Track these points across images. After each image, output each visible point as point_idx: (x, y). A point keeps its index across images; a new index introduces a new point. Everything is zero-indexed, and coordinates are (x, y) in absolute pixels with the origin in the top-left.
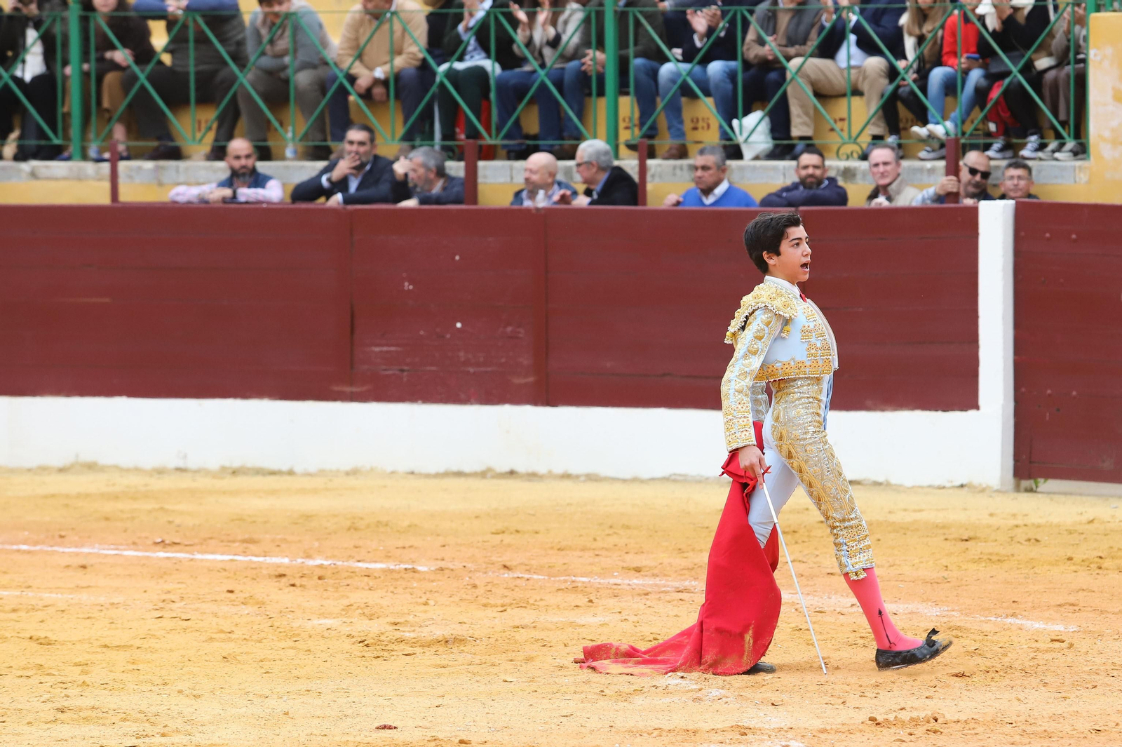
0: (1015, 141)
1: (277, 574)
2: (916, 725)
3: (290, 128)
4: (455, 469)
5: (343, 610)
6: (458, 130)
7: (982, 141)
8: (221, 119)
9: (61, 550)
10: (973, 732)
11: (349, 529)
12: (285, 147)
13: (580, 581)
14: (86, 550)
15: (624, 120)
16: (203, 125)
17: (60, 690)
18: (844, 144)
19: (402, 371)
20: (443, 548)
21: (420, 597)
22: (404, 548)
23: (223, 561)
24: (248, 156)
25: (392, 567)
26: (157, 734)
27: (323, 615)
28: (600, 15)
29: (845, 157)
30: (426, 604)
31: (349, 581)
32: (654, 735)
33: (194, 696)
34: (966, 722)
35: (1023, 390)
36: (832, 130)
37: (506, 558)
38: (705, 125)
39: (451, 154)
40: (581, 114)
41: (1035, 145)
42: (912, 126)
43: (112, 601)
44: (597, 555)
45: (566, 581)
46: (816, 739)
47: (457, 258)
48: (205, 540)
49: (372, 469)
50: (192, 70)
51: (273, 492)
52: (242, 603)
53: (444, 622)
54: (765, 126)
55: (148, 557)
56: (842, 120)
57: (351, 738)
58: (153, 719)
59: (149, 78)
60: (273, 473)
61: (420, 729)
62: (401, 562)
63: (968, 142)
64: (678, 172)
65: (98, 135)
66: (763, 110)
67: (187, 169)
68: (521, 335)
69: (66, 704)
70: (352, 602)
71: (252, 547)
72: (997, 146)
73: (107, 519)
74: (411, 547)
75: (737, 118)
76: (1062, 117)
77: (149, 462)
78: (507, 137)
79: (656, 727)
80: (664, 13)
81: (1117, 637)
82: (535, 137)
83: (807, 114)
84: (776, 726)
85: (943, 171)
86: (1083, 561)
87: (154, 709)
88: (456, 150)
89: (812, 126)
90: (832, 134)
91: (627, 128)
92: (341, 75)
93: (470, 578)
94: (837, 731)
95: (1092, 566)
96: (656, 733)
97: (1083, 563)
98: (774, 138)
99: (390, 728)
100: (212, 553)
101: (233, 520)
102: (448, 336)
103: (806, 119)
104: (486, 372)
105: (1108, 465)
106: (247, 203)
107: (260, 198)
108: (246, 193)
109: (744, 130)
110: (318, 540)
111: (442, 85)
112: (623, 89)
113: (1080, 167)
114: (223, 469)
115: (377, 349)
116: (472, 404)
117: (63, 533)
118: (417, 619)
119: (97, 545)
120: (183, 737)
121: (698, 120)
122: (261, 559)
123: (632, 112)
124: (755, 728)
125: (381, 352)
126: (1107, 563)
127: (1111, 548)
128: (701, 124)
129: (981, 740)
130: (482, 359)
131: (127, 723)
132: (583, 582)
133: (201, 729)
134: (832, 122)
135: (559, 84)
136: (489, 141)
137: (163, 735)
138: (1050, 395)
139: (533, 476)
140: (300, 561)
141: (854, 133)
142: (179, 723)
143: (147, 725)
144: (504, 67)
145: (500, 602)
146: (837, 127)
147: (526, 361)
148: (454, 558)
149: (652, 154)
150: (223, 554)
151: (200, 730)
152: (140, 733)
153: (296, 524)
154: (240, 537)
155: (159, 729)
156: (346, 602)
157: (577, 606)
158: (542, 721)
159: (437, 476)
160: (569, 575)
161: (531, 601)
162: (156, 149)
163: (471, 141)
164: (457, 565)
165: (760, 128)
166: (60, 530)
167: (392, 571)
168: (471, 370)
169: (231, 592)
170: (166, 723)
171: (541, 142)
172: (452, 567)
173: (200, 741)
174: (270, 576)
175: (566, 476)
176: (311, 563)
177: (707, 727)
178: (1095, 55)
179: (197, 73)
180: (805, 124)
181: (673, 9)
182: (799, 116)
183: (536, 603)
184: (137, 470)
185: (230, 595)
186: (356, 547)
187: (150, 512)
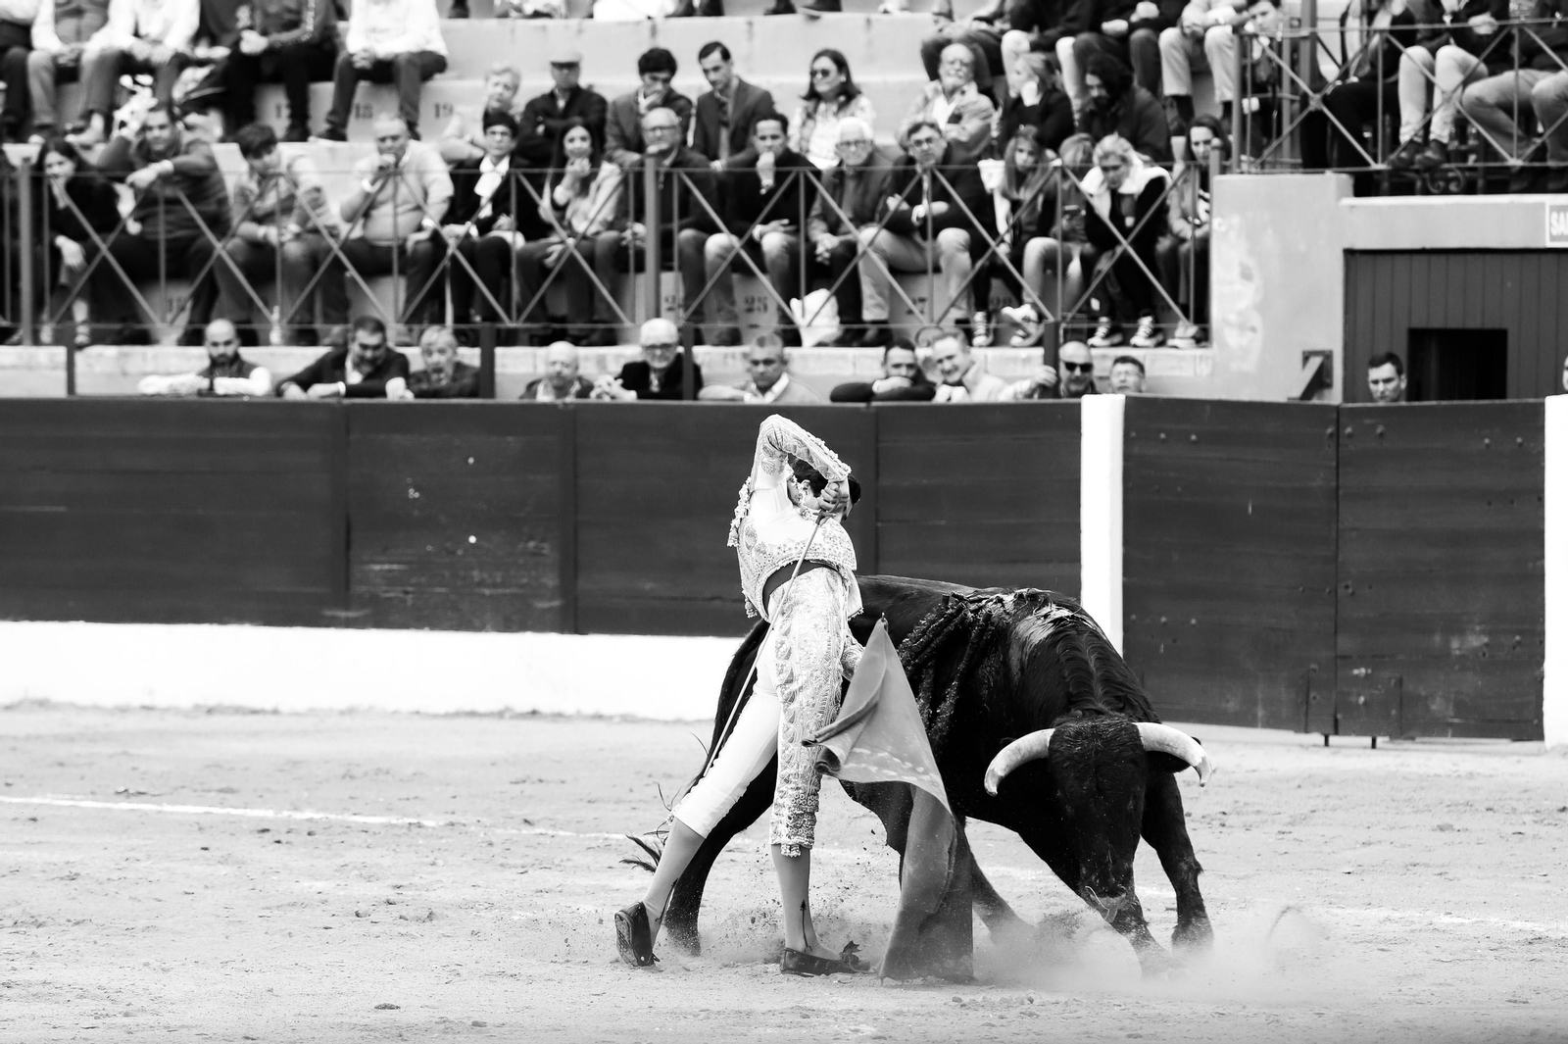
0: (1125, 325)
1: (260, 828)
2: (1008, 1007)
3: (277, 309)
4: (468, 708)
5: (336, 871)
6: (472, 311)
7: (1085, 326)
8: (196, 297)
9: (7, 799)
10: (1075, 1015)
11: (344, 777)
12: (268, 332)
13: (612, 839)
14: (36, 800)
15: (667, 300)
16: (175, 304)
17: (6, 962)
18: (924, 329)
19: (407, 593)
20: (454, 800)
21: (427, 857)
22: (408, 799)
23: (196, 814)
24: (227, 343)
25: (394, 821)
26: (120, 1013)
27: (313, 877)
28: (639, 177)
29: (925, 344)
30: (433, 864)
31: (343, 838)
32: (700, 1017)
33: (162, 969)
34: (1066, 1003)
35: (1134, 617)
36: (910, 312)
37: (527, 812)
38: (762, 307)
39: (463, 339)
40: (616, 293)
41: (1149, 331)
42: (1004, 306)
43: (67, 859)
44: (634, 808)
45: (597, 839)
46: (891, 1022)
47: (471, 461)
48: (175, 789)
49: (370, 709)
50: (162, 237)
51: (255, 734)
52: (219, 862)
53: (455, 885)
54: (832, 306)
55: (109, 810)
56: (922, 300)
57: (346, 1020)
58: (114, 996)
59: (112, 249)
60: (254, 712)
61: (426, 1009)
62: (405, 816)
63: (1070, 326)
64: (730, 361)
65: (52, 316)
66: (829, 288)
67: (155, 357)
68: (545, 552)
69: (13, 978)
70: (347, 862)
71: (228, 796)
72: (1102, 331)
73: (61, 764)
74: (416, 798)
75: (799, 298)
76: (1182, 299)
77: (109, 700)
78: (529, 319)
79: (703, 1008)
80: (715, 175)
81: (1243, 905)
82: (563, 320)
83: (880, 294)
84: (845, 1007)
85: (1040, 360)
86: (1203, 817)
87: (115, 985)
88: (471, 334)
89: (887, 308)
90: (910, 317)
91: (670, 309)
92: (335, 245)
93: (485, 834)
94: (915, 1014)
95: (1214, 822)
96: (703, 1014)
97: (1203, 820)
98: (842, 322)
99: (391, 1007)
100: (184, 804)
101: (208, 767)
102: (460, 552)
103: (879, 300)
104: (505, 595)
105: (1232, 705)
106: (226, 396)
107: (241, 390)
108: (225, 385)
109: (807, 312)
110: (307, 789)
111: (454, 258)
112: (665, 264)
113: (1201, 357)
114: (197, 707)
115: (377, 567)
116: (487, 631)
117: (9, 781)
118: (422, 882)
119: (49, 795)
120: (150, 1017)
121: (753, 300)
122: (240, 812)
123: (677, 291)
124: (819, 1010)
125: (381, 571)
126: (1230, 820)
127: (1236, 802)
128: (756, 305)
129: (1085, 1025)
130: (499, 580)
131: (85, 1001)
132: (618, 840)
133: (170, 1007)
134: (910, 303)
135: (590, 258)
136: (509, 324)
137: (126, 1015)
138: (1165, 624)
139: (559, 716)
140: (286, 813)
141: (936, 317)
142: (144, 1002)
143: (108, 1003)
144: (528, 238)
145: (520, 862)
146: (915, 309)
147: (551, 581)
148: (466, 812)
149: (699, 341)
150: (196, 805)
151: (169, 1009)
152: (99, 1013)
153: (281, 771)
154: (217, 786)
155: (122, 1008)
156: (341, 862)
157: (610, 867)
158: (570, 1001)
159: (447, 716)
160: (600, 832)
161: (557, 862)
162: (120, 332)
163: (487, 324)
164: (470, 819)
165: (824, 311)
166: (6, 777)
167: (394, 826)
168: (487, 592)
169: (206, 849)
170: (130, 1000)
171: (569, 326)
172: (464, 821)
173: (170, 1022)
174: (251, 832)
175: (598, 717)
176: (299, 816)
177: (764, 1008)
178: (1220, 225)
179: (168, 241)
180: (878, 305)
181: (726, 169)
182: (871, 297)
183: (562, 864)
184: (96, 708)
185: (204, 852)
186: (351, 798)
187: (111, 756)
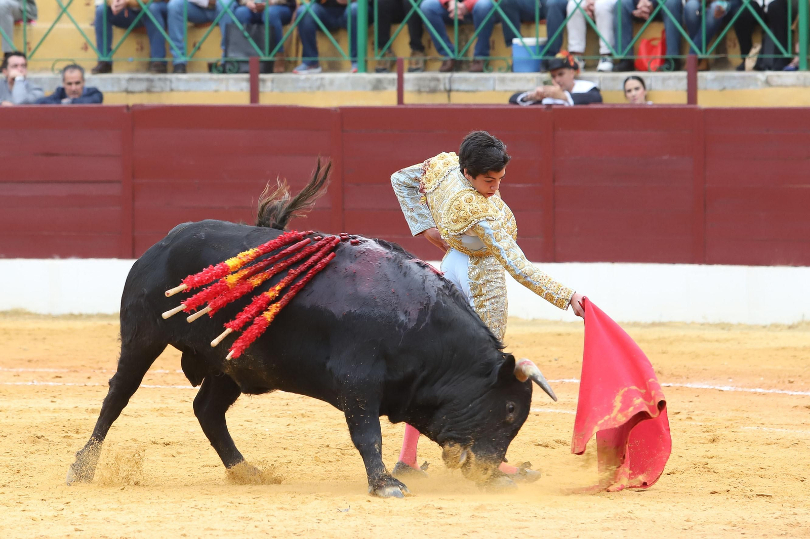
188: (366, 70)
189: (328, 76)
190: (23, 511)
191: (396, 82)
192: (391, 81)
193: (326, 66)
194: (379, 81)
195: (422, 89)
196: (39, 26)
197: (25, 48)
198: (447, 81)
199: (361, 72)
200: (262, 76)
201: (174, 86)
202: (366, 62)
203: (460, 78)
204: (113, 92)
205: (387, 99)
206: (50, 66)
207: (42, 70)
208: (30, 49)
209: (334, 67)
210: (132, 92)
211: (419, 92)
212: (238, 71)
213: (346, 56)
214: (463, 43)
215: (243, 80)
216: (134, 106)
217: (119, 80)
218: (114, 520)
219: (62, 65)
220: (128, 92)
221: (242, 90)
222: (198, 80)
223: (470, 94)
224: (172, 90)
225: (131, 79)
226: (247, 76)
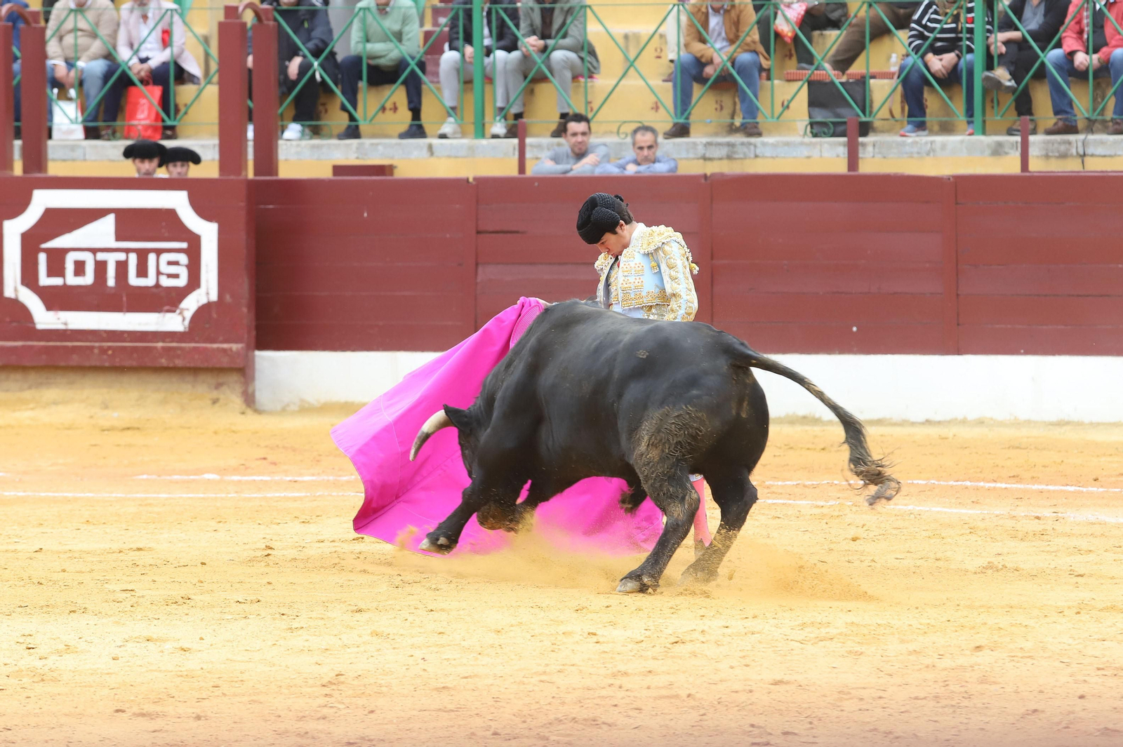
188: (984, 133)
189: (939, 139)
190: (597, 643)
191: (1019, 145)
192: (1014, 145)
193: (936, 128)
194: (1000, 144)
195: (1050, 154)
196: (602, 82)
197: (586, 110)
198: (1080, 144)
199: (978, 135)
200: (861, 139)
201: (758, 151)
202: (984, 122)
203: (1095, 140)
204: (687, 159)
205: (1009, 165)
206: (615, 130)
207: (606, 133)
208: (592, 110)
209: (946, 128)
210: (710, 159)
211: (1047, 157)
212: (834, 135)
213: (961, 117)
214: (1099, 100)
215: (840, 144)
216: (713, 175)
217: (695, 144)
218: (702, 654)
219: (630, 128)
220: (705, 158)
221: (838, 156)
222: (787, 144)
223: (1108, 159)
224: (756, 156)
225: (709, 144)
226: (844, 139)
